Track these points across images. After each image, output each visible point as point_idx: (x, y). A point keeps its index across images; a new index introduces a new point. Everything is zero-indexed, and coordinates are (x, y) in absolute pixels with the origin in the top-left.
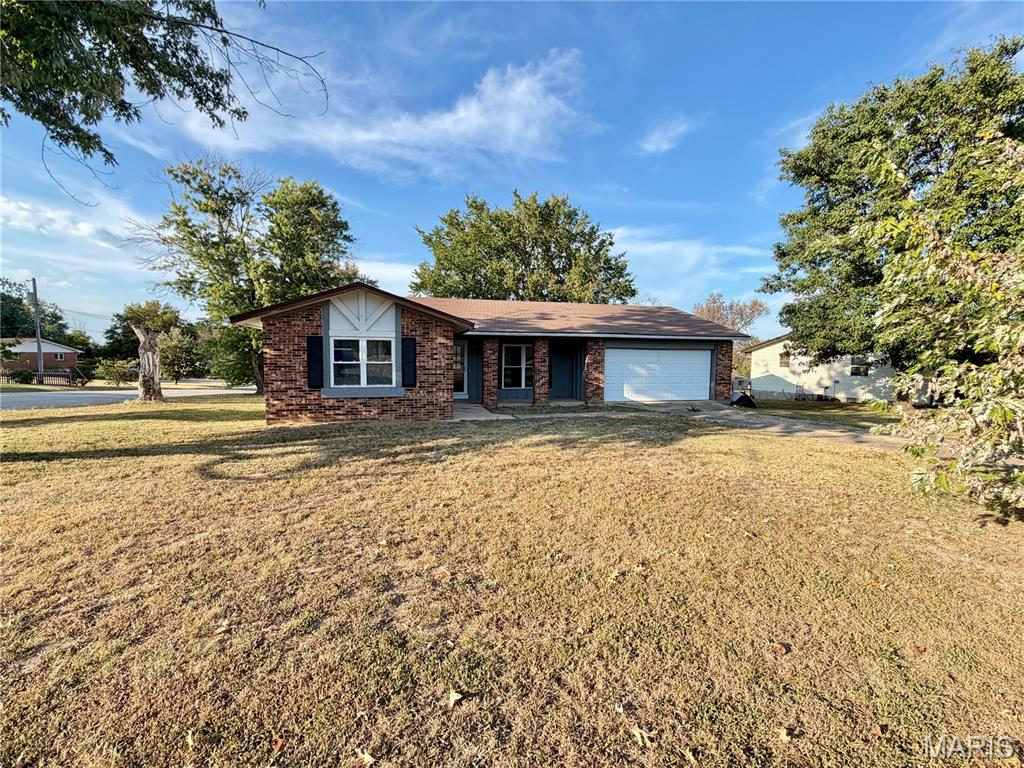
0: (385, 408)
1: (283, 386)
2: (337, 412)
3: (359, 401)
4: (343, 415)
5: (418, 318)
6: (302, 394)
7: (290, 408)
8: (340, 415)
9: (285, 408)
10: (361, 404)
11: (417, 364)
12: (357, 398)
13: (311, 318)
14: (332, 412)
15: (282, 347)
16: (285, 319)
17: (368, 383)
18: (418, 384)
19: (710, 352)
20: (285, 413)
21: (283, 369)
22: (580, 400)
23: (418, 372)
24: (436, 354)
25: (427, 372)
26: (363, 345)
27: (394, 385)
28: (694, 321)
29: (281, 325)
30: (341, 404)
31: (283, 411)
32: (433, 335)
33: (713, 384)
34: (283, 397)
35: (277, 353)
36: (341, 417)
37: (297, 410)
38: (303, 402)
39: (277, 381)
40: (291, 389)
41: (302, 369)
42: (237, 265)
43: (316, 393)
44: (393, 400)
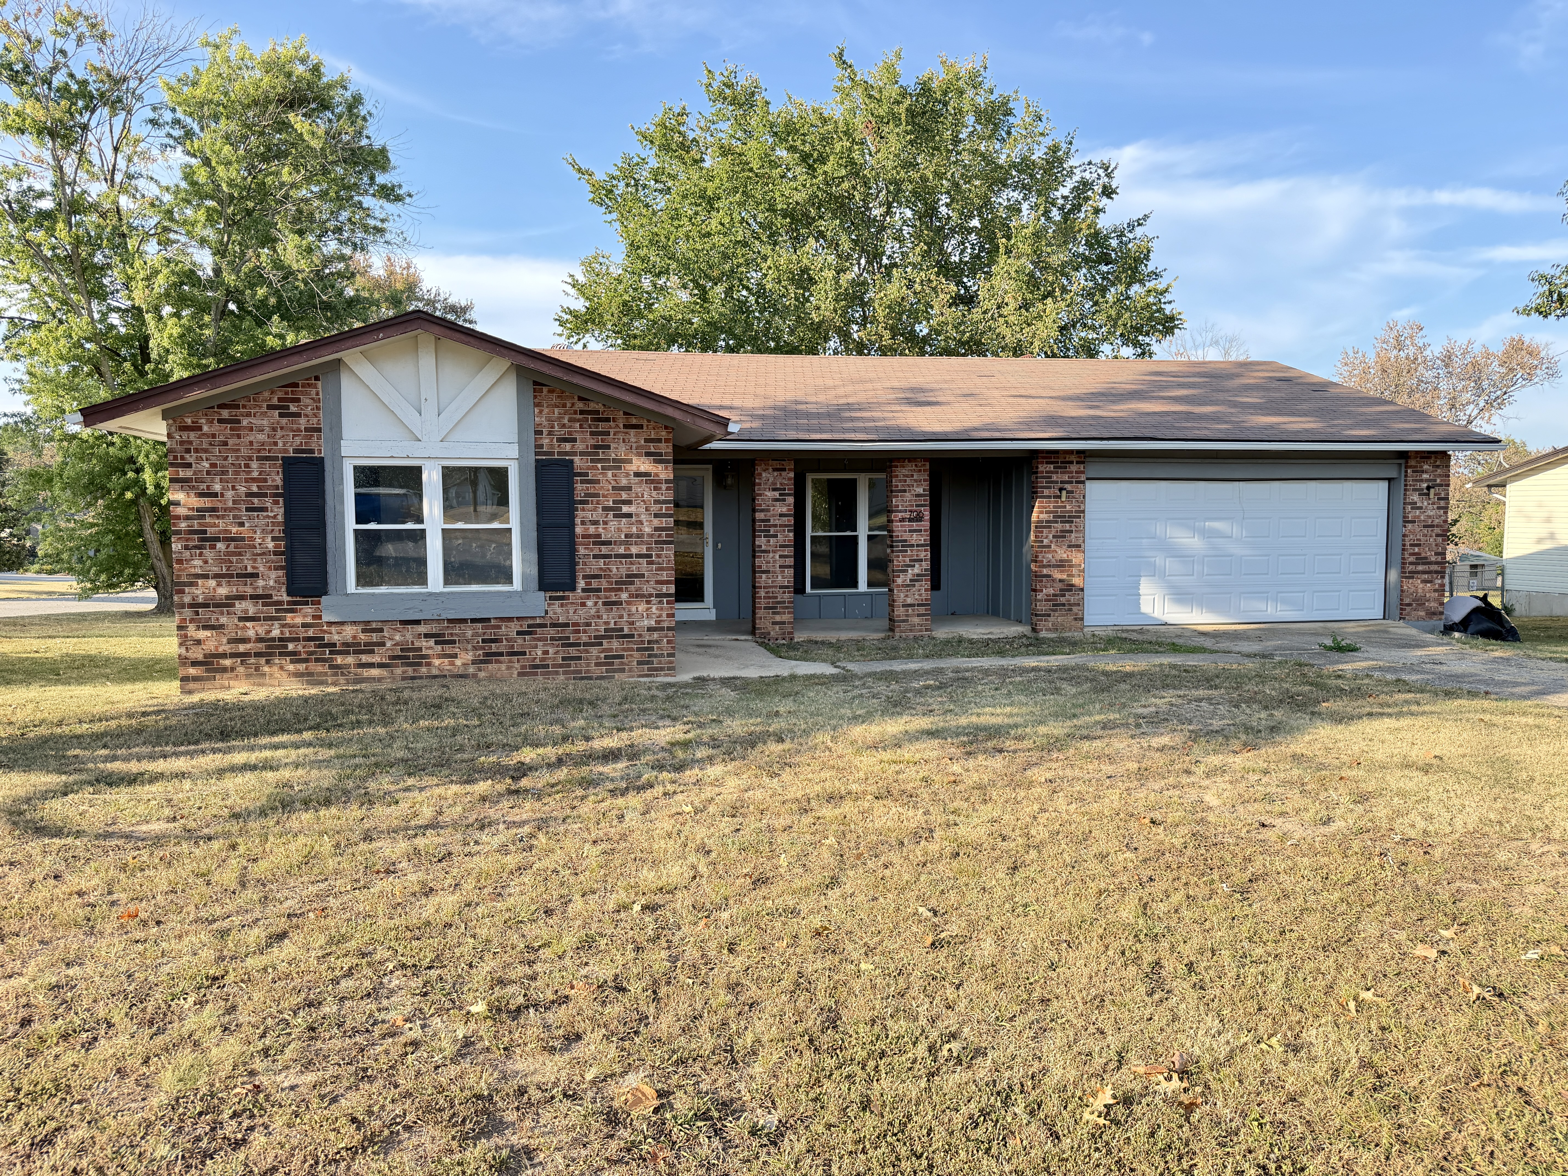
0: (494, 647)
1: (223, 591)
2: (365, 658)
3: (422, 629)
4: (381, 666)
5: (580, 405)
6: (272, 611)
7: (242, 648)
8: (371, 665)
9: (225, 648)
10: (427, 636)
11: (579, 530)
12: (417, 622)
13: (293, 408)
14: (350, 660)
15: (217, 487)
16: (225, 414)
17: (447, 582)
18: (581, 584)
19: (1385, 485)
20: (227, 662)
21: (220, 546)
22: (1020, 622)
23: (582, 550)
24: (629, 502)
25: (604, 550)
26: (432, 479)
27: (517, 584)
28: (1338, 398)
29: (216, 427)
30: (375, 637)
31: (224, 656)
32: (618, 450)
33: (1393, 575)
34: (223, 620)
35: (206, 503)
36: (375, 672)
37: (258, 655)
38: (276, 633)
39: (206, 577)
40: (241, 598)
41: (271, 545)
42: (103, 269)
43: (309, 610)
44: (515, 627)
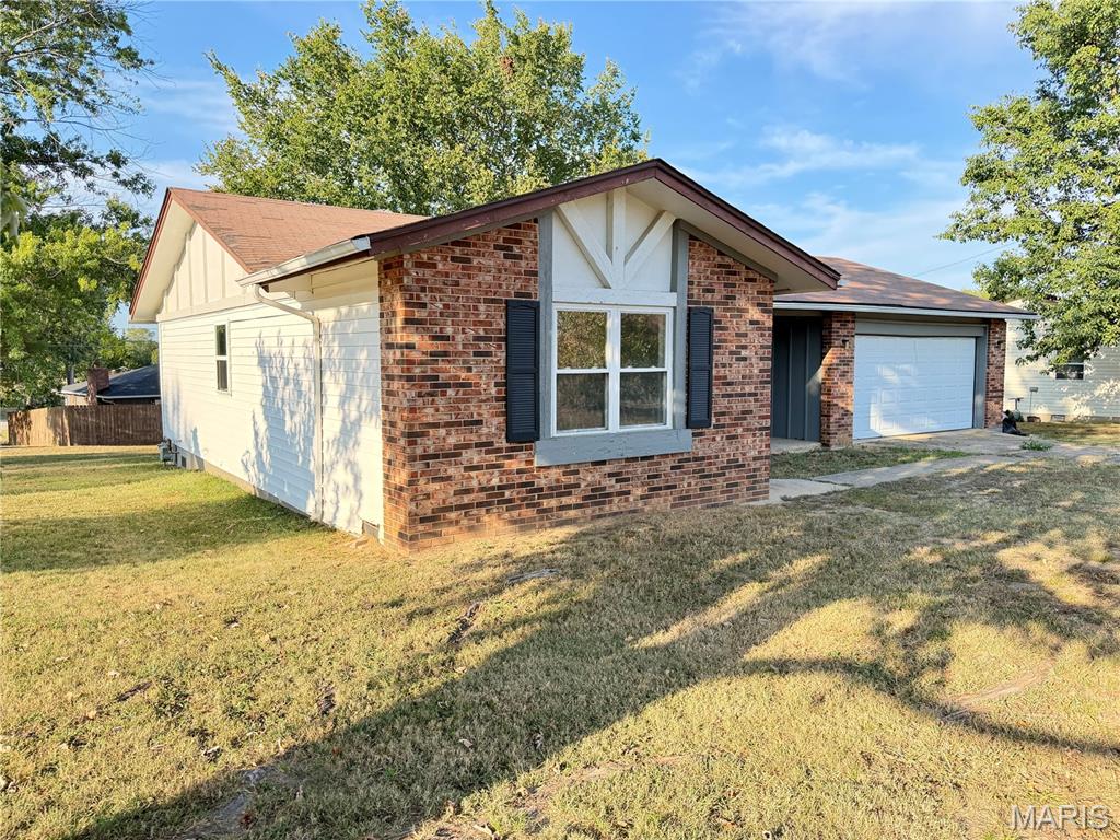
0: (657, 483)
1: (452, 440)
2: (565, 500)
3: (607, 469)
4: (578, 506)
5: (719, 259)
6: (492, 458)
7: (466, 499)
8: (568, 507)
9: (453, 501)
10: (610, 475)
11: (714, 372)
12: (603, 463)
13: (516, 251)
14: (553, 503)
15: (449, 330)
16: (458, 251)
17: (622, 423)
18: (714, 421)
20: (453, 515)
21: (451, 392)
23: (715, 391)
24: (745, 347)
25: (729, 390)
26: (614, 326)
27: (669, 425)
29: (450, 265)
30: (572, 479)
31: (449, 509)
32: (741, 302)
34: (451, 471)
35: (439, 346)
36: (572, 513)
37: (480, 505)
38: (495, 482)
39: (436, 425)
40: (467, 446)
41: (494, 391)
43: (523, 455)
44: (670, 462)
